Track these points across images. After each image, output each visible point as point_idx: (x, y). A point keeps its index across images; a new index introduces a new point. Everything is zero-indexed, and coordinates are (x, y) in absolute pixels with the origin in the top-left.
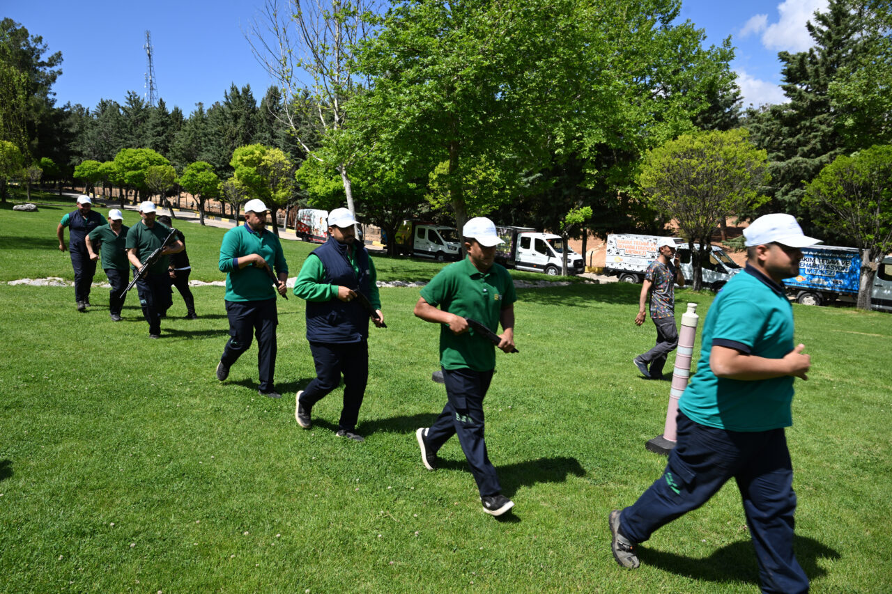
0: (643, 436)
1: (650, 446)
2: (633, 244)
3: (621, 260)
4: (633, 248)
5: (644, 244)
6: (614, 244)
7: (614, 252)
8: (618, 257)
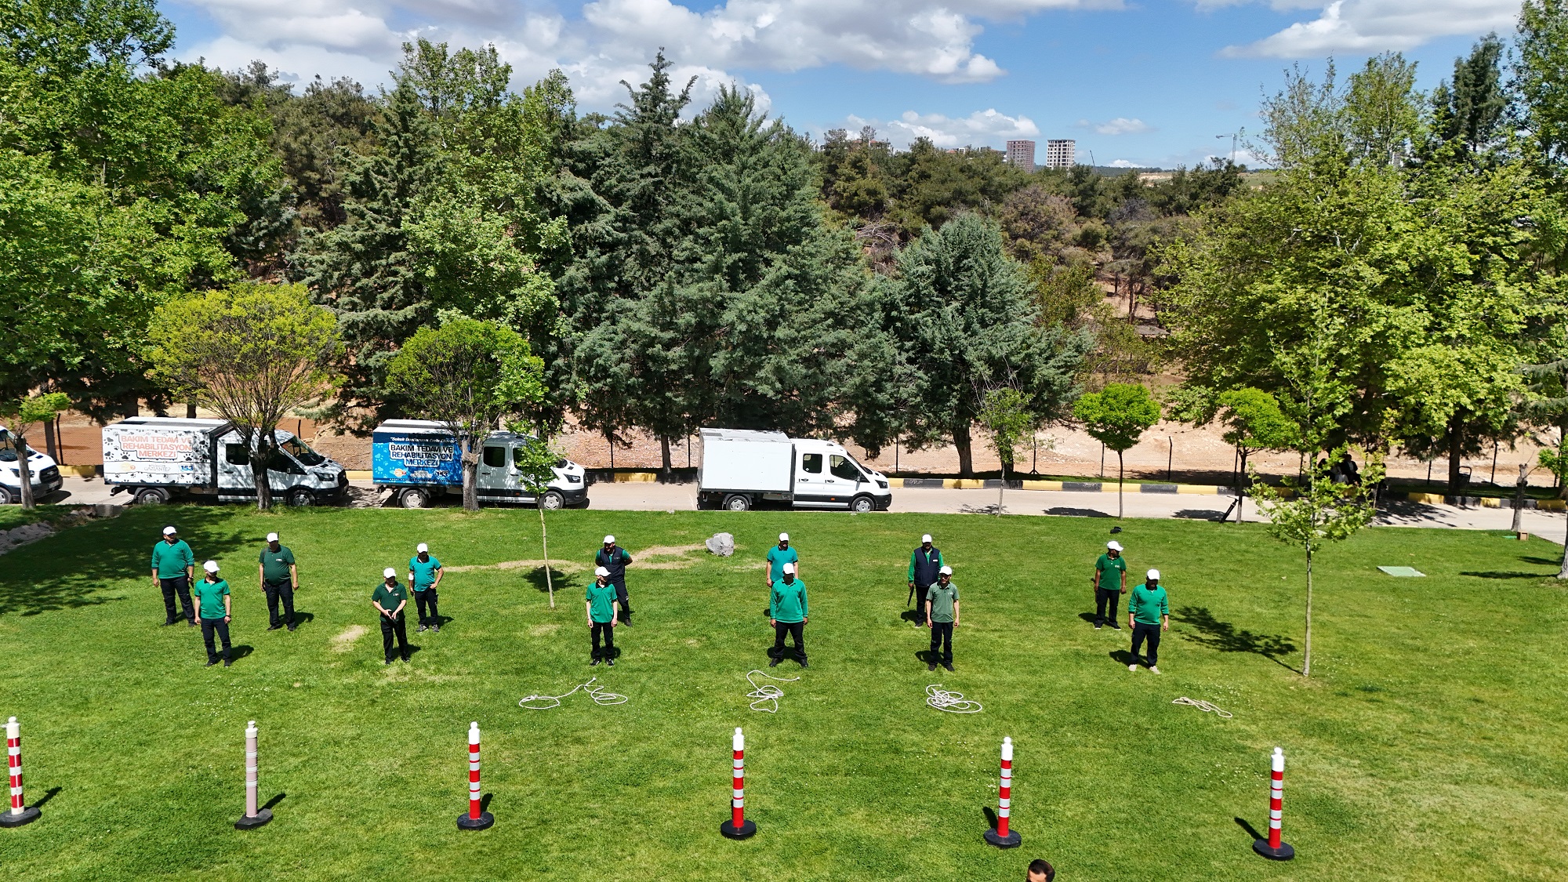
0: (231, 819)
1: (238, 826)
2: (150, 442)
3: (133, 468)
4: (152, 447)
5: (171, 440)
6: (116, 443)
7: (118, 455)
8: (126, 463)
